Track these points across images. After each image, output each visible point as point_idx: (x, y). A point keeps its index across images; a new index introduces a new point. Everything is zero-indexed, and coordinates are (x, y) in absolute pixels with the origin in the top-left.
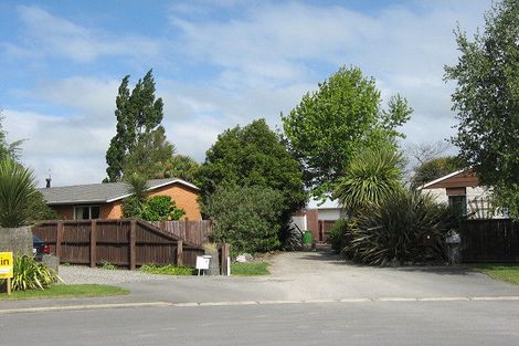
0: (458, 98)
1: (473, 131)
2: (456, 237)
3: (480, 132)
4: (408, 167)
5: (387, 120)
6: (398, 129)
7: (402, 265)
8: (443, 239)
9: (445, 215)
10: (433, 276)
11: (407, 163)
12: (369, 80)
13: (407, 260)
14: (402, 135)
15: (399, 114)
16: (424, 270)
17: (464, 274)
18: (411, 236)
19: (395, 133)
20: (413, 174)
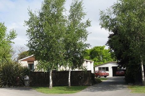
0: (29, 31)
1: (33, 42)
2: (28, 78)
3: (36, 43)
4: (16, 54)
5: (8, 37)
6: (12, 41)
7: (9, 87)
8: (24, 78)
9: (25, 70)
10: (19, 91)
11: (15, 52)
12: (2, 23)
13: (11, 86)
14: (13, 43)
15: (13, 35)
16: (16, 89)
17: (29, 90)
18: (13, 77)
19: (11, 42)
20: (17, 56)
